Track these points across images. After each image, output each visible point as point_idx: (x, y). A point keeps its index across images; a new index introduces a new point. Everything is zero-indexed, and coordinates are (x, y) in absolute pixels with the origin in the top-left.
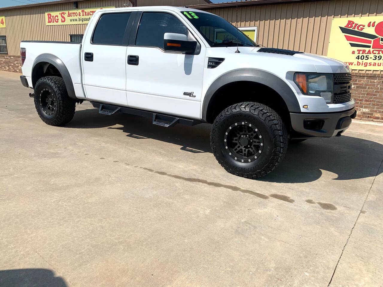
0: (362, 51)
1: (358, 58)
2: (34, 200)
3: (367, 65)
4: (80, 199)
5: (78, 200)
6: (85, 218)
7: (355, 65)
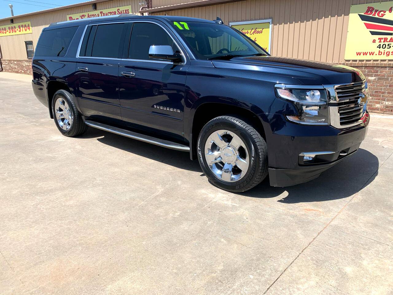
0: (384, 39)
1: (379, 47)
2: (16, 203)
3: (389, 54)
4: (58, 202)
5: (57, 203)
6: (56, 221)
7: (376, 55)
